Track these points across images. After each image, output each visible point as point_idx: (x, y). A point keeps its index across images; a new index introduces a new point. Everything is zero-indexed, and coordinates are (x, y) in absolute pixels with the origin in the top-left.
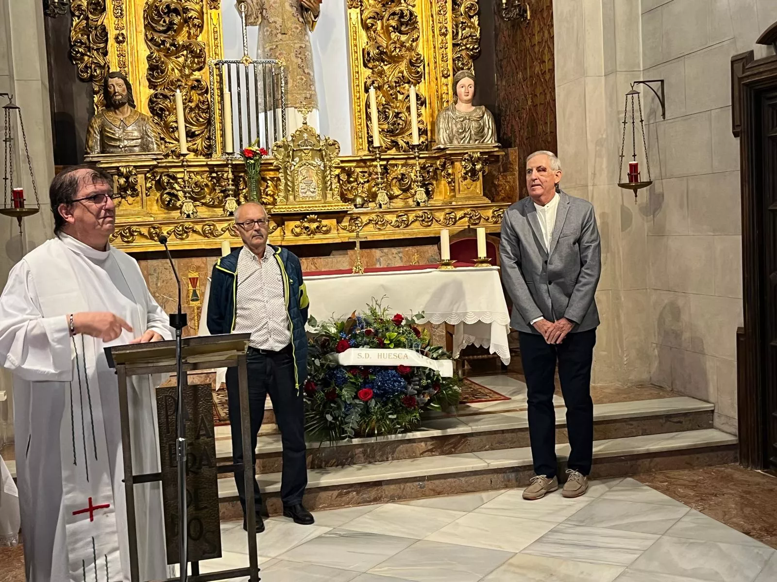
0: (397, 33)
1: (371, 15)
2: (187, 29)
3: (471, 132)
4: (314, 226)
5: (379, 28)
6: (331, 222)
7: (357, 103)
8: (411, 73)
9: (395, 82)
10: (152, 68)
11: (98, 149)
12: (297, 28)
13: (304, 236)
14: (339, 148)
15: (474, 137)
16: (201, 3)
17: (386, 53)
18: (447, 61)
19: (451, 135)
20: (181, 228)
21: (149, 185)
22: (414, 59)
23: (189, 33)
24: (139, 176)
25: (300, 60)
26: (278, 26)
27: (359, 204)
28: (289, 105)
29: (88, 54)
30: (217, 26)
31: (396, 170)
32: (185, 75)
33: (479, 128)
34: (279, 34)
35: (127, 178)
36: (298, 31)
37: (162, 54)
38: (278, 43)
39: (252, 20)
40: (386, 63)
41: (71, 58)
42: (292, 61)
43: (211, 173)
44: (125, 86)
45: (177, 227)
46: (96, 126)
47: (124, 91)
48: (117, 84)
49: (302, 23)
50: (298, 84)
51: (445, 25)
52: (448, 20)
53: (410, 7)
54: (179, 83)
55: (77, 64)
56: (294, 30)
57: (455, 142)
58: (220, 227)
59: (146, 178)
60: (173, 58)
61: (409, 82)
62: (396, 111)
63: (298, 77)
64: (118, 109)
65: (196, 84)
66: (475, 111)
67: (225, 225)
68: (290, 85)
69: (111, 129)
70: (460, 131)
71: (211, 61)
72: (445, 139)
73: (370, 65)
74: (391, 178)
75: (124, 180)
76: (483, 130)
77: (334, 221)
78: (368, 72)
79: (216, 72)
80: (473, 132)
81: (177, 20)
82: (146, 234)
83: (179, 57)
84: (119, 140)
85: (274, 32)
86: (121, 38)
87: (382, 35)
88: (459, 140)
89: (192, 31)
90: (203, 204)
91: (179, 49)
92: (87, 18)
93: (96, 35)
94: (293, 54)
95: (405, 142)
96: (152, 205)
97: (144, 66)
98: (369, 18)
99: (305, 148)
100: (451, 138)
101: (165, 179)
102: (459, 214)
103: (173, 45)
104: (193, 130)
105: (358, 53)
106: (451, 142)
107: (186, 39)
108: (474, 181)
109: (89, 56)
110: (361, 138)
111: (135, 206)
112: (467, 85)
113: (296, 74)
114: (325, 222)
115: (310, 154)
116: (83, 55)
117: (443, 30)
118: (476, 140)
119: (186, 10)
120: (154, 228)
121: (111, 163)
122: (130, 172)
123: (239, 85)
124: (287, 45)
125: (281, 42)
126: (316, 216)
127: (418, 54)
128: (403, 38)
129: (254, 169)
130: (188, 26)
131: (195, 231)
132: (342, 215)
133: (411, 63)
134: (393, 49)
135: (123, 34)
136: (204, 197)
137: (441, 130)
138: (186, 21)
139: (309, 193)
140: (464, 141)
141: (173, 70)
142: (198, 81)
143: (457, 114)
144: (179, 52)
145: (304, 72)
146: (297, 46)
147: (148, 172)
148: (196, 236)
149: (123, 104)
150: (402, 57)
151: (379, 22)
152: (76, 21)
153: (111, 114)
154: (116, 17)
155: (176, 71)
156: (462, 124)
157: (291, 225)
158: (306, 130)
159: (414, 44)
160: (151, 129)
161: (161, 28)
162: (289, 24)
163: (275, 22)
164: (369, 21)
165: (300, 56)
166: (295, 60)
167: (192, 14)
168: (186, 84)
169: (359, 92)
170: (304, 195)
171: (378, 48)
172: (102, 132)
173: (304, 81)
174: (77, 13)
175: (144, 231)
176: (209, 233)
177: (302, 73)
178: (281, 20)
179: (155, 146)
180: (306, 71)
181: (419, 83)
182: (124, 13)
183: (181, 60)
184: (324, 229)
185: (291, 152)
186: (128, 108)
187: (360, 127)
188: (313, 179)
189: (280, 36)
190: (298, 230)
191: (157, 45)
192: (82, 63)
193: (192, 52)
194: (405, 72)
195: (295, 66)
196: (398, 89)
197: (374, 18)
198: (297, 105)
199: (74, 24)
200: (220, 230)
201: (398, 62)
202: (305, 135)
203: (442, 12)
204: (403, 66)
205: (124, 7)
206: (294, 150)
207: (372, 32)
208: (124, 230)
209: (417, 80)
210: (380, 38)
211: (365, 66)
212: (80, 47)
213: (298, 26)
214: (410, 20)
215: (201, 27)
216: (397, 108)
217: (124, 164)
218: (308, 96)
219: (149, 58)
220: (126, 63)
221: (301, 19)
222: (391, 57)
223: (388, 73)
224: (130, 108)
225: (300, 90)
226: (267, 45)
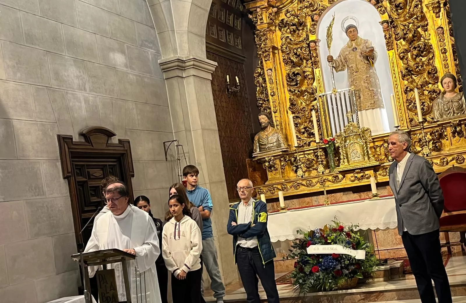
0: (421, 57)
1: (402, 51)
2: (307, 81)
3: (453, 109)
4: (359, 175)
5: (410, 57)
6: (371, 172)
7: (398, 101)
8: (429, 78)
9: (421, 85)
10: (292, 104)
11: (258, 150)
12: (364, 67)
13: (356, 181)
14: (371, 131)
15: (456, 111)
16: (312, 67)
17: (412, 70)
18: (448, 68)
19: (441, 113)
20: (296, 184)
21: (282, 164)
22: (430, 70)
23: (308, 83)
24: (277, 160)
25: (367, 84)
26: (353, 69)
27: (391, 160)
28: (362, 109)
29: (264, 103)
30: (319, 77)
31: (416, 137)
32: (307, 104)
33: (458, 106)
34: (355, 73)
35: (269, 162)
36: (365, 68)
37: (295, 97)
38: (354, 78)
39: (340, 68)
40: (415, 75)
41: (258, 107)
42: (362, 86)
43: (315, 153)
44: (267, 118)
45: (293, 183)
46: (256, 139)
47: (266, 121)
48: (262, 118)
49: (368, 63)
50: (366, 97)
51: (444, 47)
52: (446, 44)
53: (426, 41)
54: (304, 109)
55: (260, 109)
56: (362, 69)
57: (445, 117)
58: (314, 181)
59: (281, 161)
60: (301, 97)
61: (430, 83)
62: (423, 101)
63: (366, 93)
64: (265, 129)
65: (312, 108)
66: (456, 96)
67: (316, 180)
68: (362, 99)
69: (262, 140)
70: (446, 109)
71: (318, 94)
72: (438, 116)
73: (406, 78)
74: (414, 142)
75: (268, 163)
76: (462, 106)
77: (372, 171)
78: (406, 82)
79: (320, 100)
80: (455, 109)
81: (299, 78)
82: (280, 188)
83: (305, 96)
84: (265, 145)
85: (352, 72)
86: (272, 94)
87: (411, 61)
88: (447, 115)
89: (308, 82)
90: (314, 169)
91: (302, 93)
92: (262, 87)
93: (266, 93)
94: (362, 82)
95: (431, 118)
96: (290, 173)
97: (288, 104)
98: (401, 53)
99: (351, 134)
100: (441, 115)
101: (293, 159)
102: (450, 158)
103: (299, 91)
104: (312, 132)
105: (396, 74)
106: (442, 116)
107: (307, 86)
108: (460, 137)
109: (265, 104)
110: (403, 120)
111: (277, 175)
112: (447, 82)
113: (364, 92)
114: (367, 172)
115: (355, 137)
116: (262, 104)
117: (443, 51)
118: (458, 113)
119: (304, 72)
120: (284, 185)
121: (262, 156)
122: (270, 160)
123: (332, 105)
124: (359, 77)
125: (355, 77)
126: (360, 170)
127: (433, 67)
128: (424, 59)
129: (330, 149)
130: (307, 79)
131: (302, 185)
132: (378, 167)
133: (429, 73)
134: (415, 68)
135: (273, 91)
136: (313, 166)
137: (435, 111)
138: (305, 77)
139: (356, 159)
140: (450, 115)
141: (301, 103)
142: (313, 106)
143: (444, 100)
144: (303, 94)
145: (369, 90)
146: (365, 77)
147: (282, 157)
148: (303, 187)
149: (266, 127)
150: (424, 70)
151: (409, 54)
152: (258, 89)
153: (262, 133)
154: (270, 84)
155: (303, 103)
156: (447, 105)
157: (349, 176)
158: (351, 125)
159: (431, 61)
160: (281, 137)
161: (294, 84)
162: (359, 66)
163: (352, 67)
164: (401, 54)
165: (366, 82)
166: (363, 84)
167: (308, 73)
168: (308, 109)
169: (399, 95)
170: (354, 159)
171: (407, 69)
172: (259, 141)
173: (369, 95)
174: (258, 85)
175: (279, 187)
176: (309, 185)
177: (368, 91)
178: (355, 65)
179: (283, 145)
180: (371, 89)
181: (437, 83)
182: (273, 81)
183: (305, 97)
184: (367, 176)
185: (344, 138)
186: (270, 128)
187: (401, 115)
188: (358, 150)
189: (355, 74)
190: (353, 179)
191: (292, 92)
192: (262, 108)
193: (308, 92)
194: (427, 79)
195: (364, 88)
196: (424, 88)
197: (404, 52)
198: (367, 108)
199: (258, 90)
200: (314, 182)
201: (422, 73)
202: (351, 128)
203: (442, 40)
204: (425, 75)
205: (273, 79)
206: (345, 137)
207: (405, 60)
208: (270, 187)
209: (435, 81)
210: (411, 63)
211: (404, 80)
212: (260, 101)
213: (364, 66)
214: (424, 48)
215: (314, 79)
216: (423, 99)
217: (267, 156)
218: (373, 102)
219: (290, 99)
220: (276, 105)
221: (366, 62)
222: (417, 72)
223: (417, 81)
224: (271, 128)
225: (367, 100)
226: (350, 79)
